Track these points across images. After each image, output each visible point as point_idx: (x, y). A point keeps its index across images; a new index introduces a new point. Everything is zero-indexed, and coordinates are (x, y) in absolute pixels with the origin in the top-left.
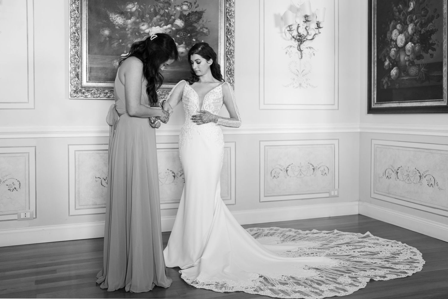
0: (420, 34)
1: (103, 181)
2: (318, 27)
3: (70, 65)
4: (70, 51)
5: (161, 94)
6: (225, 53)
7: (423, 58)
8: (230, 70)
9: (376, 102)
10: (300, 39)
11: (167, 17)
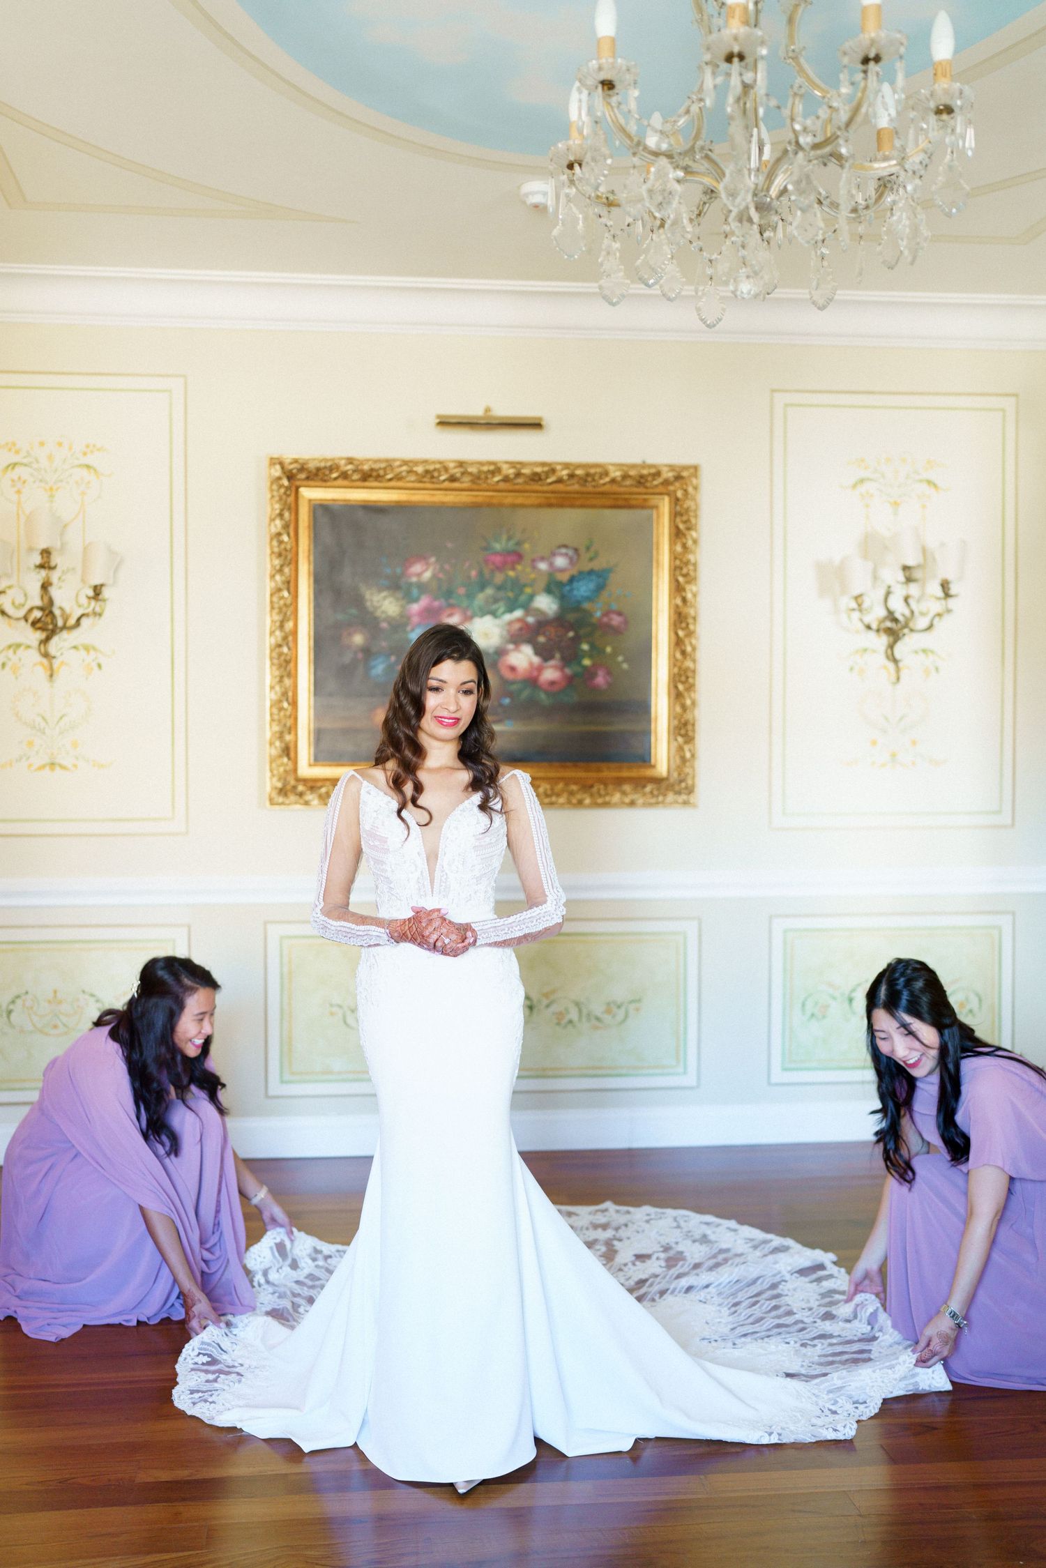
1: (349, 1013)
2: (941, 594)
3: (268, 728)
10: (894, 629)
11: (512, 590)
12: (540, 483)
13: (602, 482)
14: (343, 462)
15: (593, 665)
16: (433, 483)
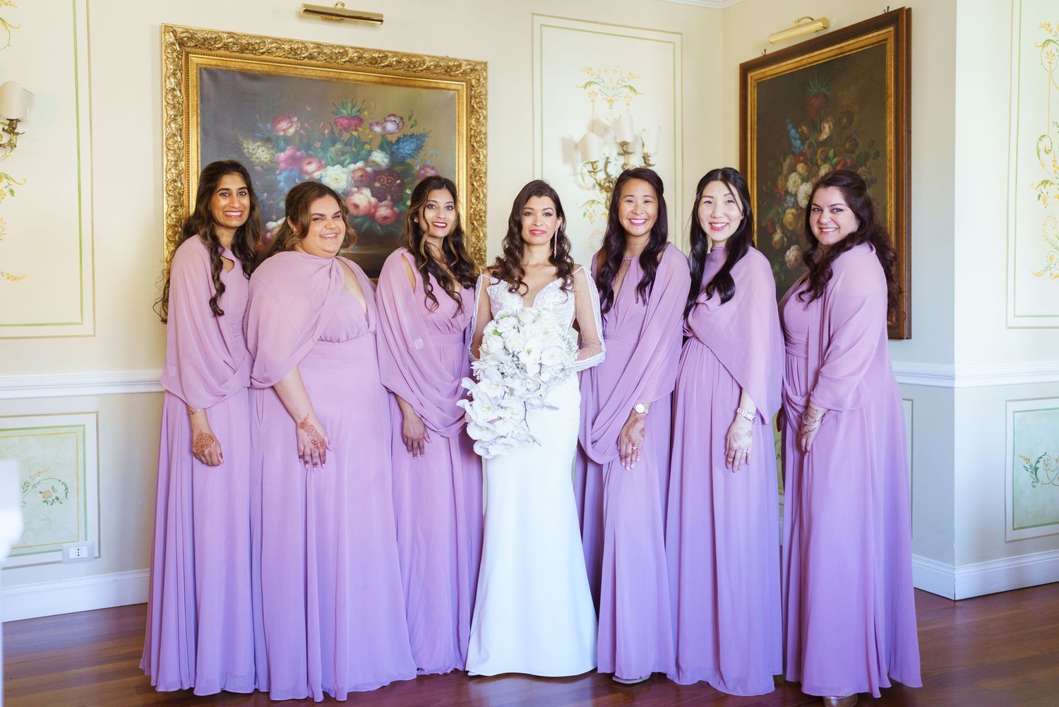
3: (165, 247)
4: (167, 218)
6: (469, 218)
8: (478, 250)
11: (355, 146)
12: (376, 66)
13: (420, 69)
14: (225, 35)
16: (297, 59)
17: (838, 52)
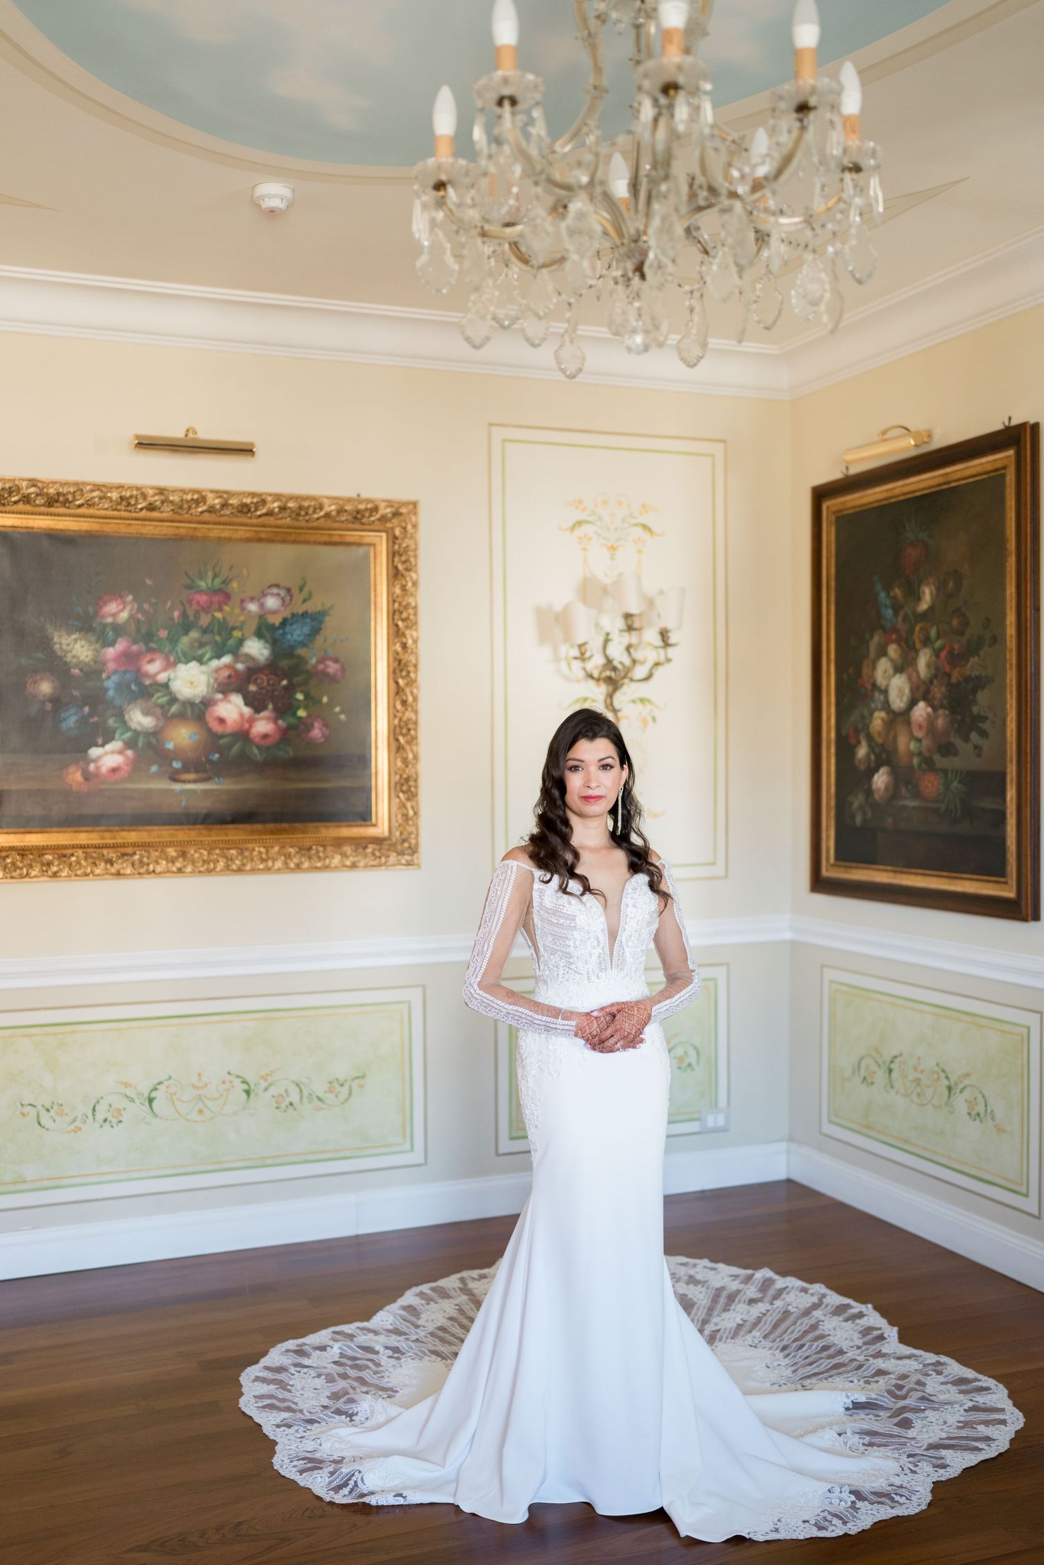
0: (949, 685)
1: (43, 1112)
2: (660, 643)
5: (205, 858)
6: (391, 731)
7: (956, 754)
8: (406, 779)
9: (832, 860)
10: (613, 678)
11: (219, 634)
12: (249, 515)
13: (316, 516)
14: (24, 484)
15: (309, 716)
16: (130, 511)
17: (942, 480)
